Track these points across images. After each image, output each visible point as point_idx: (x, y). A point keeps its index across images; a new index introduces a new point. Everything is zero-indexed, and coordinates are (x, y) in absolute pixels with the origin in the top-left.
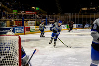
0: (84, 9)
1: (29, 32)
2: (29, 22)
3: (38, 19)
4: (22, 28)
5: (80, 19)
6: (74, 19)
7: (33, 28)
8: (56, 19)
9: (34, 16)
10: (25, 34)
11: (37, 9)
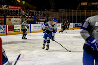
0: (84, 4)
1: (12, 32)
2: (13, 19)
3: (24, 15)
4: (4, 27)
5: (79, 17)
6: (71, 17)
7: (18, 27)
8: (48, 16)
9: (20, 11)
10: (7, 35)
11: (23, 3)
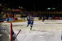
1: (17, 21)
2: (17, 15)
5: (46, 14)
6: (43, 14)
9: (20, 12)
10: (14, 22)
11: (22, 8)
